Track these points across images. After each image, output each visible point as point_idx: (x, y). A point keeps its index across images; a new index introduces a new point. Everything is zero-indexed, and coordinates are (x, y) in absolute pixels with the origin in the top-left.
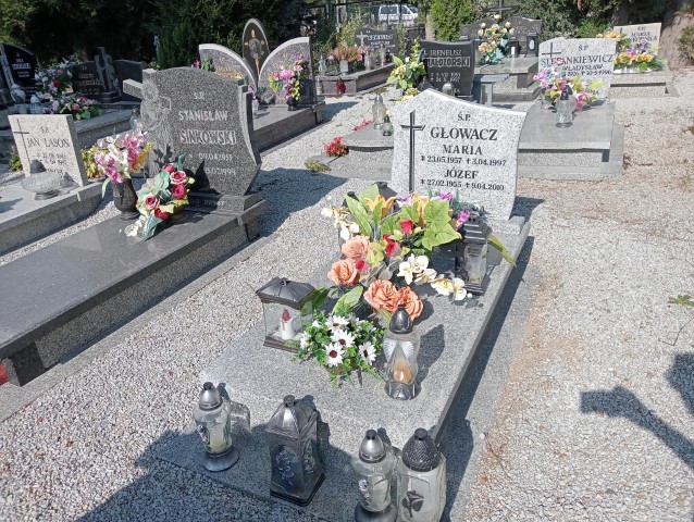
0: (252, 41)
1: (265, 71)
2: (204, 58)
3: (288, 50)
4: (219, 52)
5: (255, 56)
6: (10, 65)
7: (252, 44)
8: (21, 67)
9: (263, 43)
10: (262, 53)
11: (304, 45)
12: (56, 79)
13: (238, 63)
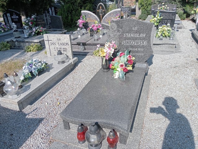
0: (100, 10)
1: (104, 19)
2: (83, 15)
3: (113, 13)
4: (88, 13)
5: (101, 14)
6: (11, 17)
7: (100, 11)
8: (15, 17)
9: (104, 10)
10: (103, 14)
11: (119, 11)
12: (31, 21)
13: (95, 17)
